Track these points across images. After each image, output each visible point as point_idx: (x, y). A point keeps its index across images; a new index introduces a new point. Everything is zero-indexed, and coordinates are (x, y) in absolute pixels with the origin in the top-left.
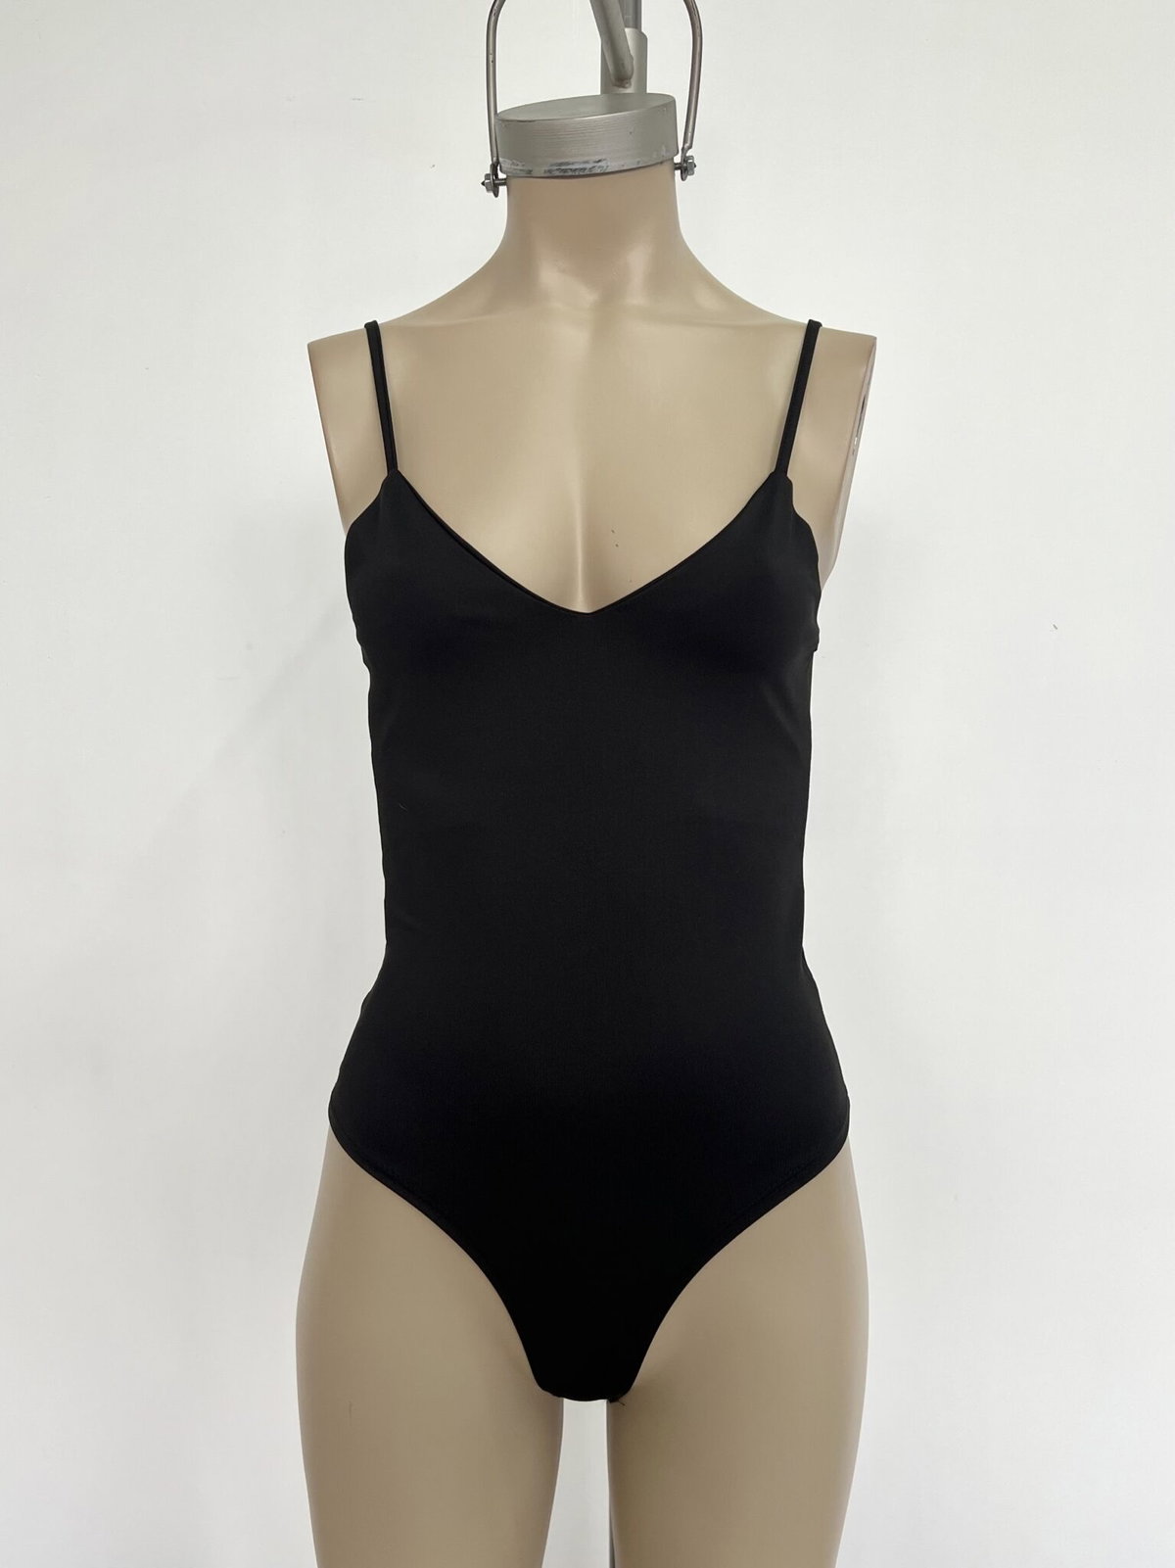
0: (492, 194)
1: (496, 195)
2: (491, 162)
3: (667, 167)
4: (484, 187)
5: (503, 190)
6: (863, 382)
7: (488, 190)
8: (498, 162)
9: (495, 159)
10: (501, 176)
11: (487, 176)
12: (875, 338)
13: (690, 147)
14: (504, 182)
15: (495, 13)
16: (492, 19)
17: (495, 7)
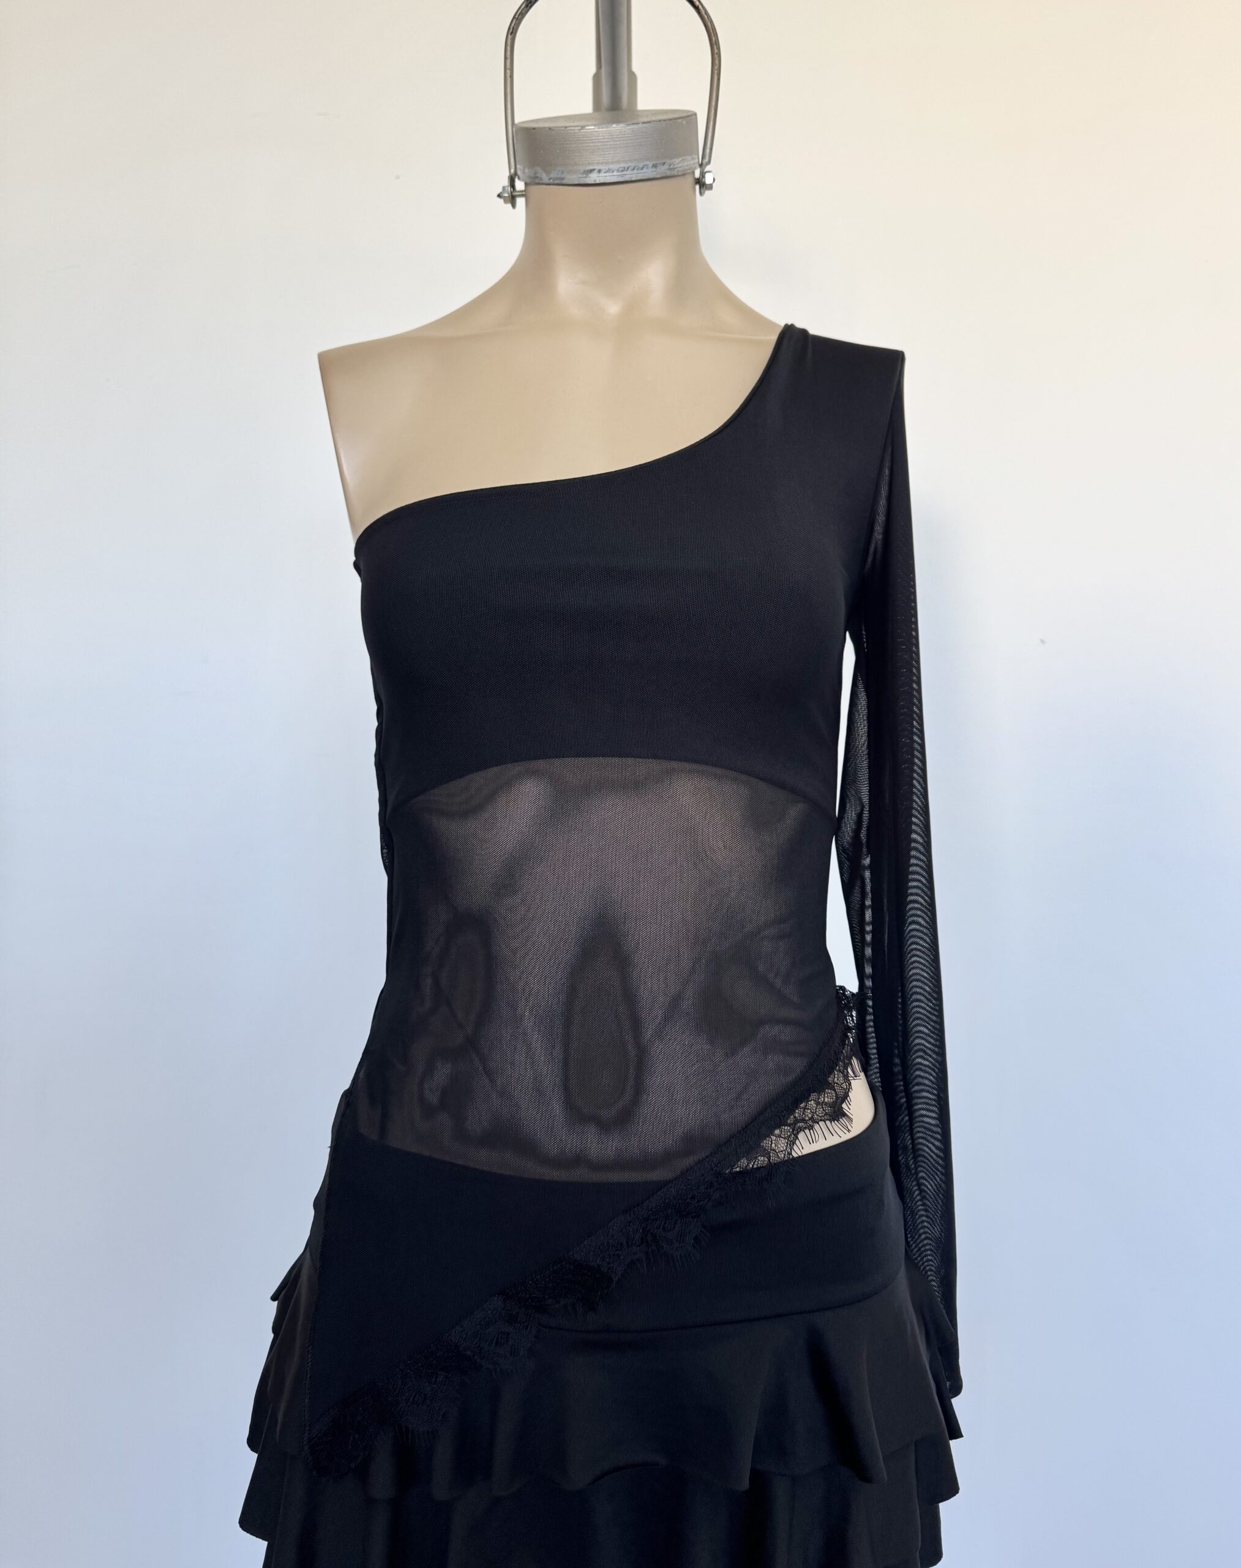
0: (509, 205)
1: (514, 206)
2: (508, 174)
4: (502, 201)
5: (521, 202)
7: (506, 202)
8: (516, 174)
9: (513, 171)
10: (520, 185)
11: (504, 188)
13: (709, 162)
14: (523, 194)
15: (512, 31)
16: (510, 36)
17: (513, 25)
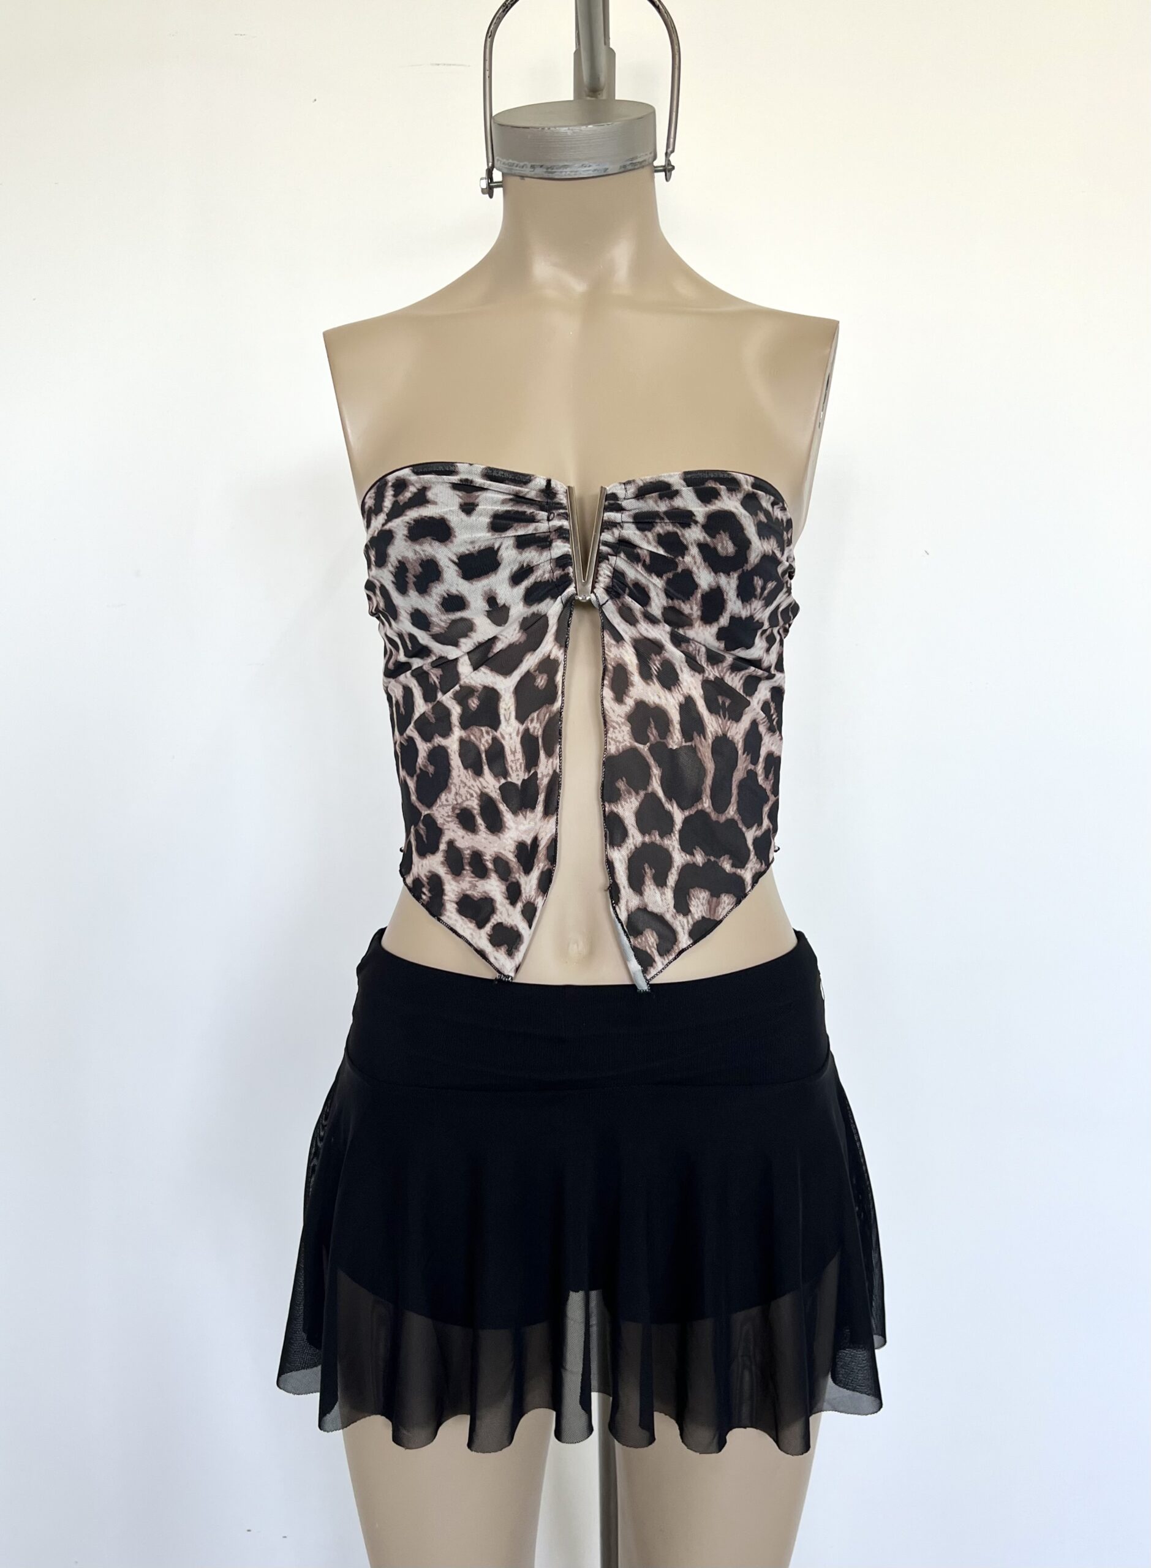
3: (646, 171)
6: (827, 363)
12: (838, 322)
14: (500, 185)
15: (491, 34)
16: (489, 40)
17: (491, 29)
